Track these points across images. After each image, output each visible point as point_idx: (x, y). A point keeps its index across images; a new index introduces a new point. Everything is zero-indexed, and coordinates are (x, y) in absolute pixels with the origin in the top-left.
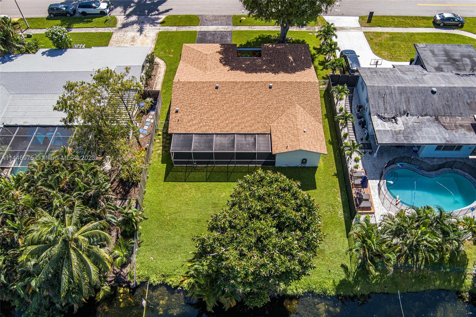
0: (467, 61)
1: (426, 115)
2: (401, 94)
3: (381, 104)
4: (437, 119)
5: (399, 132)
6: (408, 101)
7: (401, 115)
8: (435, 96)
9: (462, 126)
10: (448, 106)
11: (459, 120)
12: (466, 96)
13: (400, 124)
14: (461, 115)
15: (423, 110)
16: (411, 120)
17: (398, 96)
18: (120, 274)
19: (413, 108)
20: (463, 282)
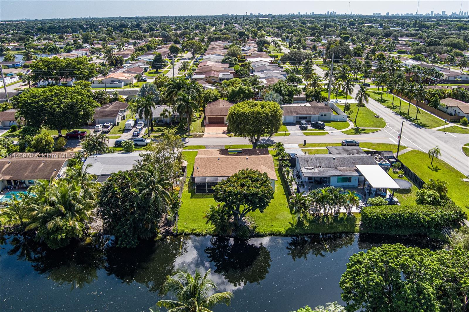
0: (355, 151)
1: (331, 167)
2: (316, 160)
3: (307, 164)
4: (336, 168)
5: (316, 173)
6: (320, 163)
7: (317, 167)
8: (335, 160)
9: (350, 170)
10: (343, 164)
11: (349, 168)
12: (352, 160)
13: (316, 170)
14: (349, 167)
15: (329, 165)
16: (322, 169)
17: (315, 161)
18: (168, 230)
19: (323, 165)
20: (355, 227)
